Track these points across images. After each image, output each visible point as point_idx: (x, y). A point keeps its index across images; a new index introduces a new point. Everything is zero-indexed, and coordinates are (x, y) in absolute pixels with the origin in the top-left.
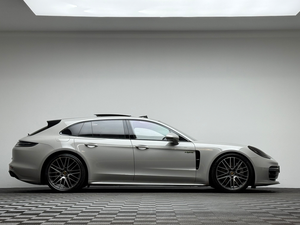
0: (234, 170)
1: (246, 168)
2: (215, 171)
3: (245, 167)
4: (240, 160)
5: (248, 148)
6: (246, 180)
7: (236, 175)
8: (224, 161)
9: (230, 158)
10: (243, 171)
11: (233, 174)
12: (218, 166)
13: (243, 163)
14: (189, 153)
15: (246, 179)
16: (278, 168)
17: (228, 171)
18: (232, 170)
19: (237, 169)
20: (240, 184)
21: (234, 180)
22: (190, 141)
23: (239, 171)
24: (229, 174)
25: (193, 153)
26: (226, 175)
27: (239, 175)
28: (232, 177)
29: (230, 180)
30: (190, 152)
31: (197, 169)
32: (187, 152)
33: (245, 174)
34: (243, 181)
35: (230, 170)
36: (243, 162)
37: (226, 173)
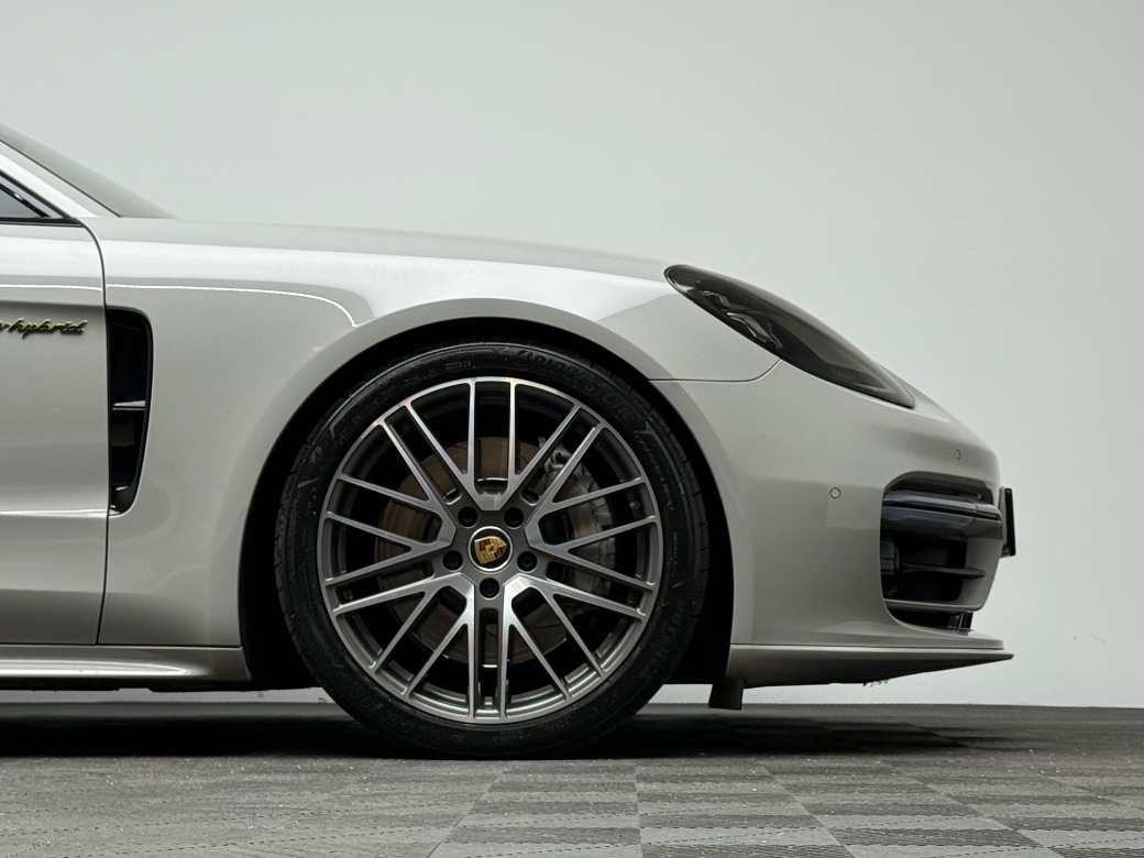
0: (512, 515)
1: (636, 491)
2: (308, 521)
3: (629, 477)
4: (577, 406)
5: (666, 288)
6: (631, 620)
7: (527, 561)
8: (402, 423)
9: (471, 382)
10: (605, 528)
11: (501, 556)
12: (341, 476)
13: (600, 438)
14: (35, 338)
15: (636, 605)
16: (993, 508)
17: (448, 528)
18: (491, 517)
19: (546, 505)
20: (568, 660)
21: (509, 617)
22: (67, 221)
23: (557, 527)
24: (452, 559)
25: (76, 331)
26: (422, 567)
27: (558, 570)
28: (490, 587)
29: (468, 617)
30: (44, 329)
31: (119, 502)
32: (17, 327)
33: (628, 553)
34: (601, 628)
35: (469, 515)
36: (603, 424)
37: (419, 549)
